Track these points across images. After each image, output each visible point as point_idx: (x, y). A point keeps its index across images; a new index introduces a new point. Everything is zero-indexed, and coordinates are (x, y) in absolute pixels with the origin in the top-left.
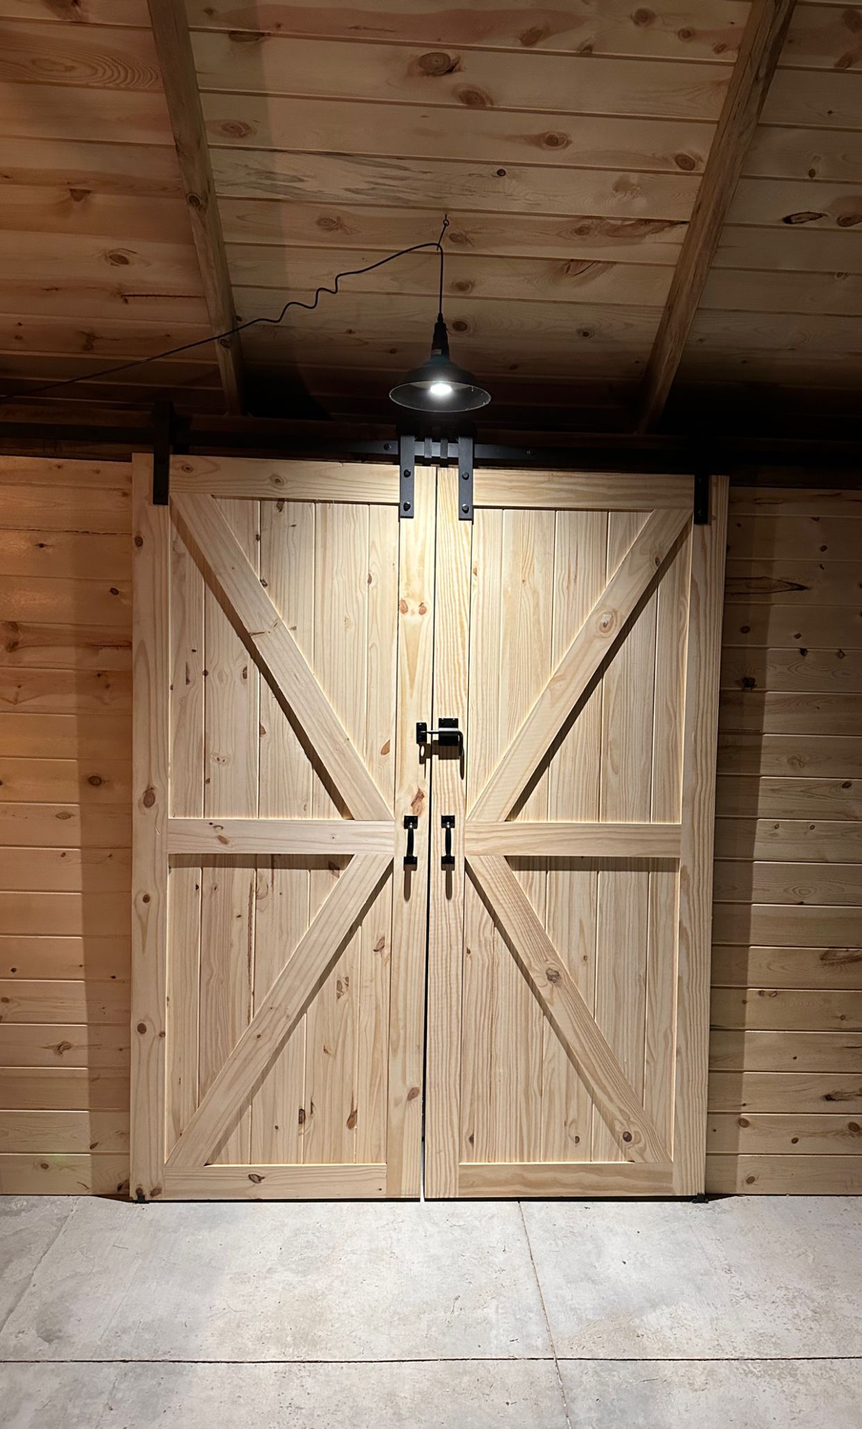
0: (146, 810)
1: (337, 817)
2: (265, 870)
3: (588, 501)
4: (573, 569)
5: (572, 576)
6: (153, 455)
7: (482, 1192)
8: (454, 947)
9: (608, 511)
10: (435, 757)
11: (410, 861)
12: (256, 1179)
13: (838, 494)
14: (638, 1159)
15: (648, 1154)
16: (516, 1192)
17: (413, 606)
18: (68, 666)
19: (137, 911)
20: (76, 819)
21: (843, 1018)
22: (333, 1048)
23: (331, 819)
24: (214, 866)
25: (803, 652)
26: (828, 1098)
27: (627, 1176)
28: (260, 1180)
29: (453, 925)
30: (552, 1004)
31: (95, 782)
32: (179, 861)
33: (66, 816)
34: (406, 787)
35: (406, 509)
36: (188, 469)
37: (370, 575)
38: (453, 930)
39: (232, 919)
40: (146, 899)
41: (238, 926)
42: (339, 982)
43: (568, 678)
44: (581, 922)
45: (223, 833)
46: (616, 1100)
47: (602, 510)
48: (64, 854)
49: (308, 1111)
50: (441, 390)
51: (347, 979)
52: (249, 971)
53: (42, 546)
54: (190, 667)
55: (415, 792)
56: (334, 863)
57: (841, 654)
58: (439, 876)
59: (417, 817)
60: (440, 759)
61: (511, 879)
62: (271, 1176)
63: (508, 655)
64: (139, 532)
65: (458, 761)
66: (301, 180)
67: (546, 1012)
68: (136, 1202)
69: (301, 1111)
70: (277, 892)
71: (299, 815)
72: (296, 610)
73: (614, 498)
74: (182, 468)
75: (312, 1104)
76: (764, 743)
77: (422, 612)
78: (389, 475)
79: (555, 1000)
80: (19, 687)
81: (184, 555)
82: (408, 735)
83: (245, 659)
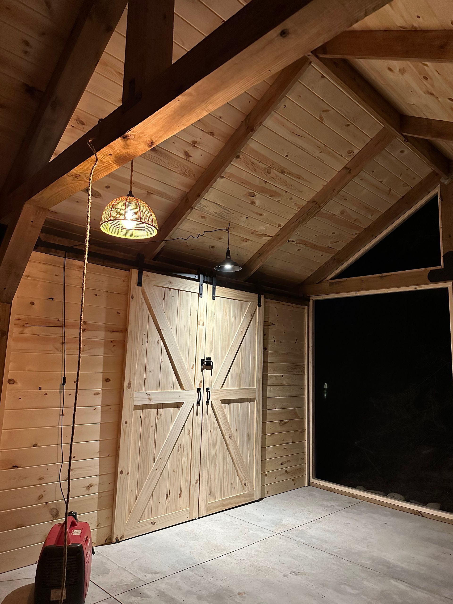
0: (128, 389)
1: (180, 390)
2: (160, 409)
3: (238, 298)
4: (235, 316)
5: (235, 318)
6: (138, 270)
7: (213, 511)
8: (208, 430)
9: (242, 301)
10: (205, 369)
11: (198, 403)
12: (153, 523)
13: (279, 302)
14: (247, 491)
15: (249, 489)
16: (221, 509)
17: (201, 323)
18: (102, 338)
19: (123, 427)
20: (100, 396)
21: (284, 440)
22: (176, 470)
23: (178, 390)
24: (146, 409)
25: (275, 341)
26: (282, 464)
27: (245, 497)
28: (155, 523)
29: (208, 423)
30: (230, 446)
31: (107, 381)
32: (136, 408)
33: (97, 394)
34: (198, 379)
35: (200, 295)
36: (147, 276)
37: (191, 313)
38: (208, 425)
39: (150, 427)
40: (126, 423)
41: (152, 430)
42: (178, 447)
43: (234, 346)
44: (236, 419)
45: (150, 397)
46: (243, 473)
47: (241, 301)
48: (95, 409)
49: (168, 494)
50: (228, 267)
51: (180, 445)
52: (154, 446)
53: (96, 295)
54: (143, 340)
55: (200, 381)
56: (178, 405)
57: (281, 342)
58: (205, 407)
59: (200, 388)
60: (206, 370)
61: (222, 407)
62: (157, 521)
63: (221, 339)
64: (133, 294)
65: (211, 370)
66: (206, 207)
67: (228, 449)
68: (116, 543)
69: (167, 494)
70: (163, 417)
71: (170, 390)
72: (172, 323)
73: (244, 298)
74: (146, 275)
75: (170, 491)
76: (268, 365)
77: (203, 325)
78: (196, 285)
79: (231, 444)
80: (85, 345)
81: (144, 303)
82: (199, 362)
83: (158, 338)
